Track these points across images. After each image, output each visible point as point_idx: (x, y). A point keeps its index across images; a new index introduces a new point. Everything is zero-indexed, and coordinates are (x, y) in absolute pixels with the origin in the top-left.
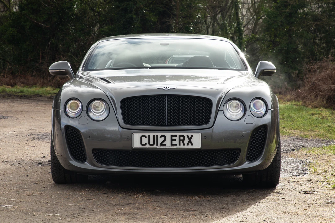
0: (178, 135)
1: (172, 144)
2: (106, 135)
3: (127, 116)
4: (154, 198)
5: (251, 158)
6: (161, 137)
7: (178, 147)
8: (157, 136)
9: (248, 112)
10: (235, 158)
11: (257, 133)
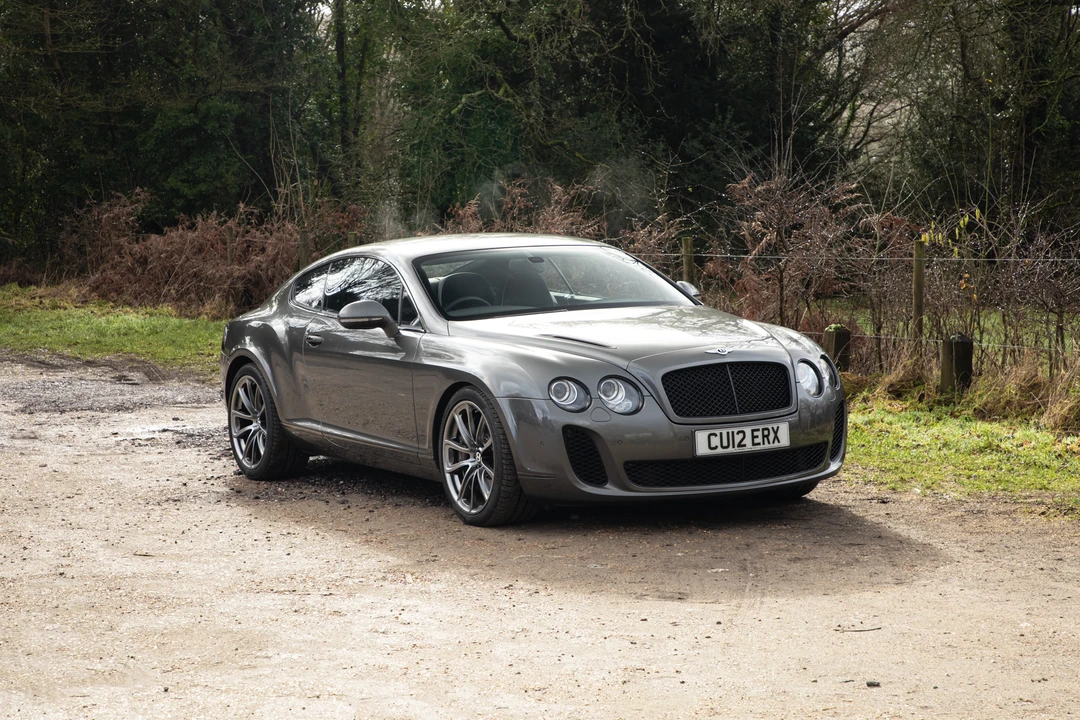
0: (761, 427)
1: (754, 444)
6: (738, 433)
7: (761, 447)
8: (733, 433)
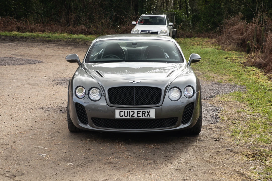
0: (141, 110)
1: (138, 116)
2: (99, 108)
3: (112, 99)
4: (128, 146)
5: (184, 122)
6: (131, 112)
7: (141, 117)
8: (129, 111)
9: (183, 96)
10: (175, 122)
11: (188, 107)
